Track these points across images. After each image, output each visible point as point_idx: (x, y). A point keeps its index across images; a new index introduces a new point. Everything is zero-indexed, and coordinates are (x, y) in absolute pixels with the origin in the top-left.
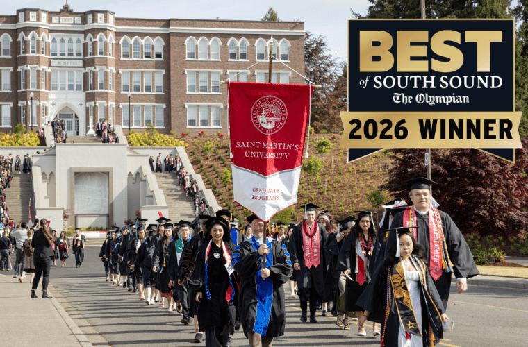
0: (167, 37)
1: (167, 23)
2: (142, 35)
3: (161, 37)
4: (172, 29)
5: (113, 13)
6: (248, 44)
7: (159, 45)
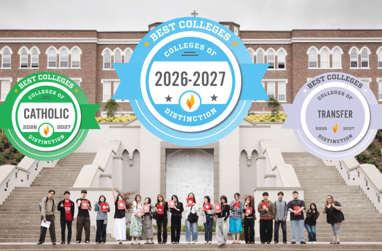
0: (290, 47)
1: (291, 34)
2: (265, 47)
3: (284, 47)
4: (295, 40)
5: (238, 26)
6: (369, 52)
7: (282, 56)
